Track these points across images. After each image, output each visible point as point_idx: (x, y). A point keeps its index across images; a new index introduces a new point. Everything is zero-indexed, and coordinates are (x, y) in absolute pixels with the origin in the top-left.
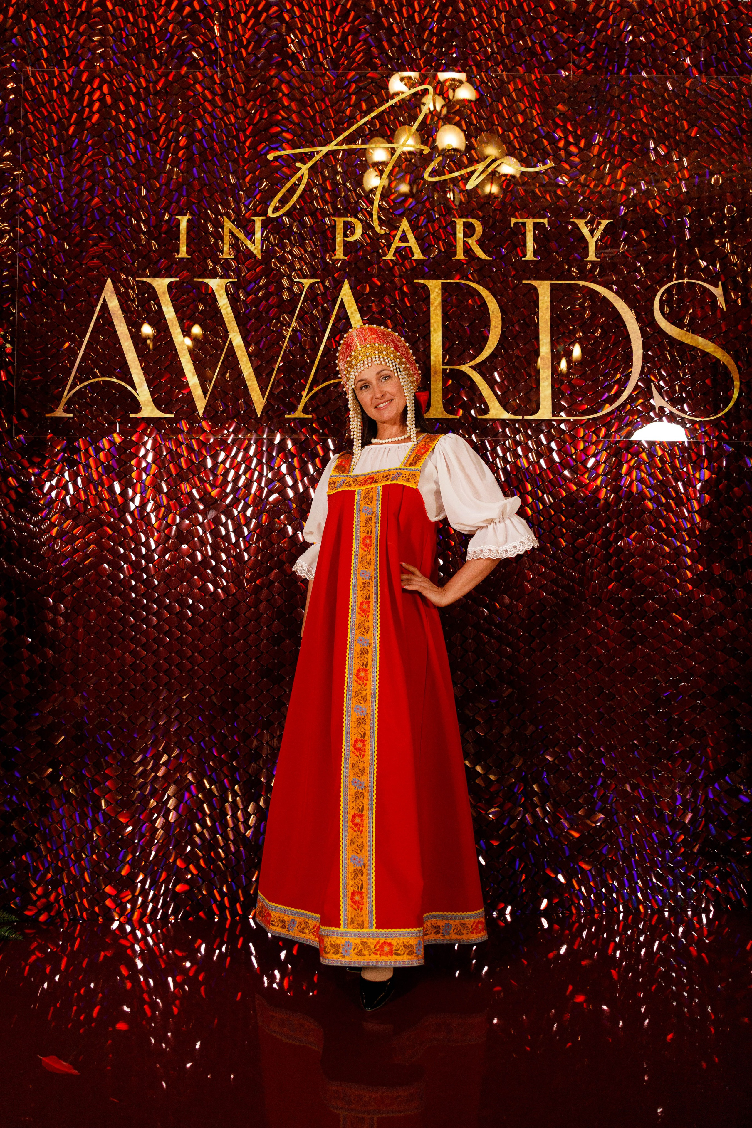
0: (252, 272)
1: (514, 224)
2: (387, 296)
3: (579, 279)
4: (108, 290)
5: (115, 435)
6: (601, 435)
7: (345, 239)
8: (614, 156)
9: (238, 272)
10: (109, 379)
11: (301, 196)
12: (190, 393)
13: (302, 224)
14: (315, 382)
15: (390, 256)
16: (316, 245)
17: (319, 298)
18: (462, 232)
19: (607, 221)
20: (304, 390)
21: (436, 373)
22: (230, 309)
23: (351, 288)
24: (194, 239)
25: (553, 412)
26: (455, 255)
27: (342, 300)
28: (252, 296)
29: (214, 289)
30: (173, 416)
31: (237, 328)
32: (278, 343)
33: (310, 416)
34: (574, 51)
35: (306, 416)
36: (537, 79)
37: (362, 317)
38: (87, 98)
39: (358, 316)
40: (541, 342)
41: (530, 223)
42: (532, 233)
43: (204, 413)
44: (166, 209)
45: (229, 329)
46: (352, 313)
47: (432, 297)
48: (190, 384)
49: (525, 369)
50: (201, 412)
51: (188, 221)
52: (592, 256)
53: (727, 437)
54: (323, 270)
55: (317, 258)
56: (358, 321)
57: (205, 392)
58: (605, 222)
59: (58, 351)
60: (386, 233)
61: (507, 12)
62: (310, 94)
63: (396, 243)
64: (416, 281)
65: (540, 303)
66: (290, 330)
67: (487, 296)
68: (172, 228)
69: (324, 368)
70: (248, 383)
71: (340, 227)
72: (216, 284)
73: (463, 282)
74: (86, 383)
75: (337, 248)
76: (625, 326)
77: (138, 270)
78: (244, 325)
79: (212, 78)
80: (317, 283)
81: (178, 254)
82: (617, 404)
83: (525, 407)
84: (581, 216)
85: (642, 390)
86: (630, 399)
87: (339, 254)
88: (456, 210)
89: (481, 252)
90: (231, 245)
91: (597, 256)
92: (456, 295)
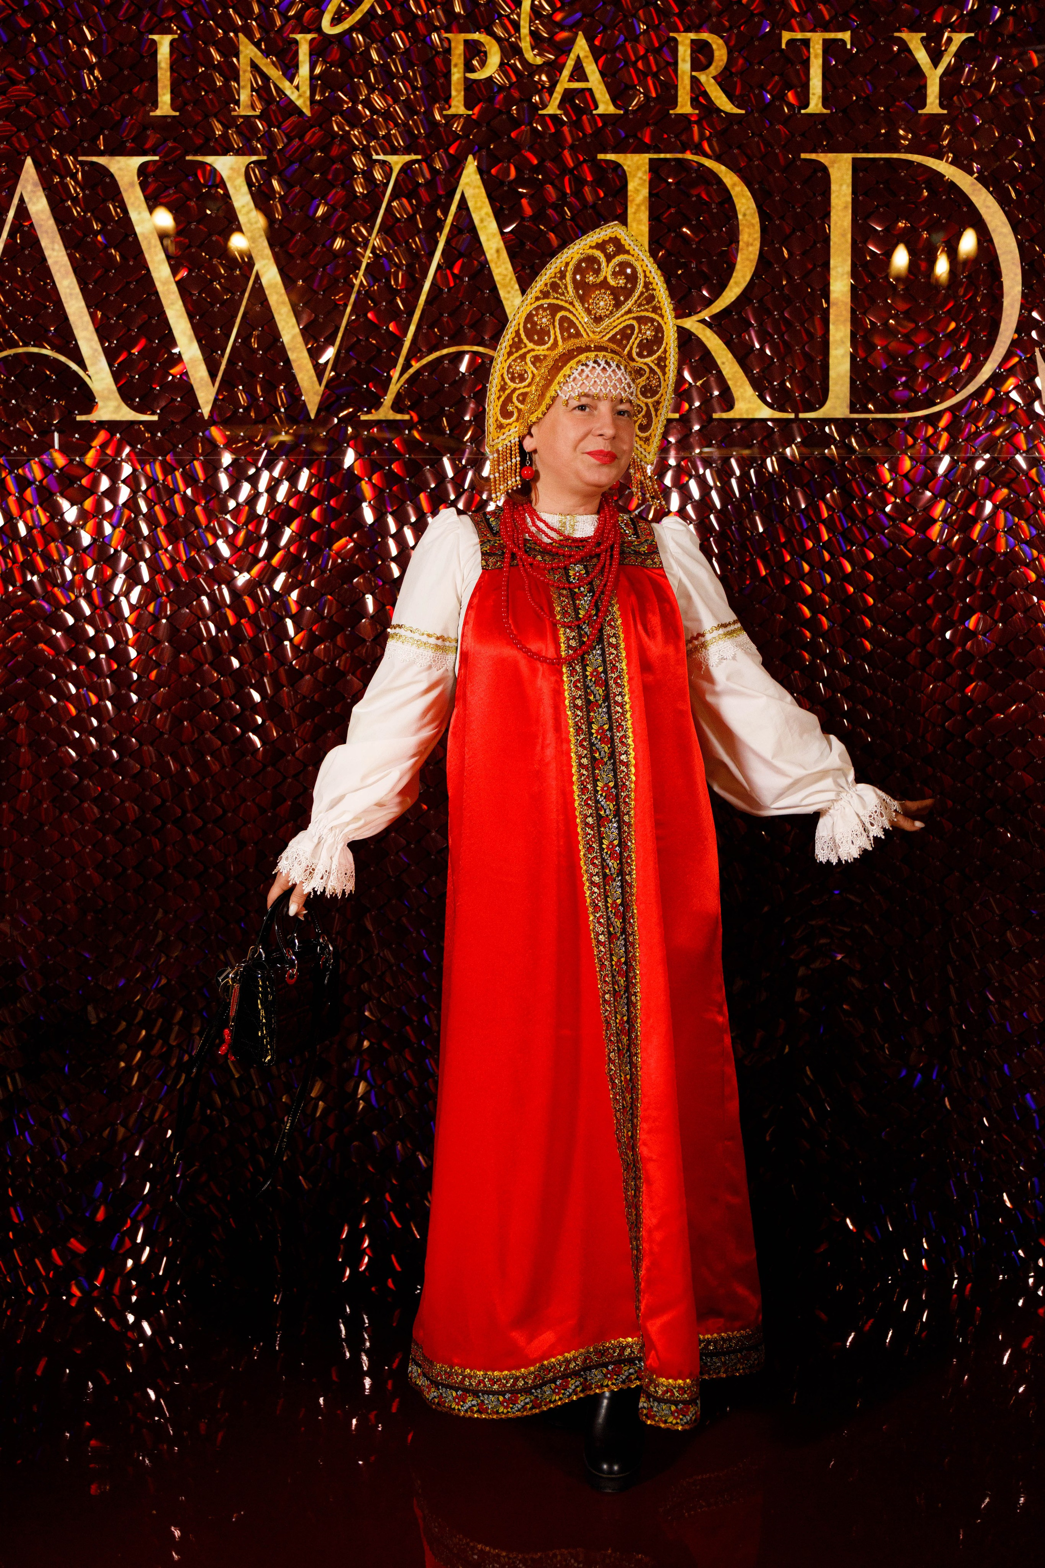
0: (296, 142)
1: (788, 43)
2: (549, 187)
3: (908, 150)
4: (27, 180)
5: (52, 454)
6: (941, 447)
7: (469, 75)
9: (269, 140)
10: (35, 350)
12: (186, 374)
13: (389, 49)
14: (415, 353)
15: (552, 108)
16: (415, 88)
17: (422, 189)
18: (688, 59)
19: (964, 36)
20: (395, 367)
22: (254, 214)
23: (480, 170)
24: (185, 80)
25: (853, 404)
26: (674, 104)
27: (463, 195)
28: (297, 189)
29: (225, 174)
30: (155, 418)
31: (268, 252)
32: (346, 277)
33: (407, 417)
35: (399, 417)
37: (501, 227)
39: (493, 226)
40: (833, 273)
41: (817, 40)
42: (820, 61)
43: (212, 412)
44: (130, 20)
46: (482, 221)
47: (631, 187)
48: (185, 357)
49: (802, 325)
50: (206, 410)
51: (172, 43)
52: (933, 105)
54: (428, 136)
55: (417, 113)
56: (494, 235)
57: (213, 375)
58: (959, 38)
60: (547, 63)
63: (564, 83)
64: (601, 156)
65: (833, 196)
66: (368, 253)
67: (734, 185)
68: (142, 57)
69: (431, 327)
70: (292, 356)
71: (458, 50)
72: (229, 167)
73: (689, 156)
75: (454, 93)
77: (81, 141)
78: (281, 246)
80: (416, 161)
81: (156, 108)
82: (971, 388)
83: (802, 395)
84: (913, 29)
85: (1021, 361)
86: (996, 380)
87: (458, 106)
88: (679, 15)
89: (724, 98)
90: (253, 89)
91: (941, 105)
92: (677, 183)
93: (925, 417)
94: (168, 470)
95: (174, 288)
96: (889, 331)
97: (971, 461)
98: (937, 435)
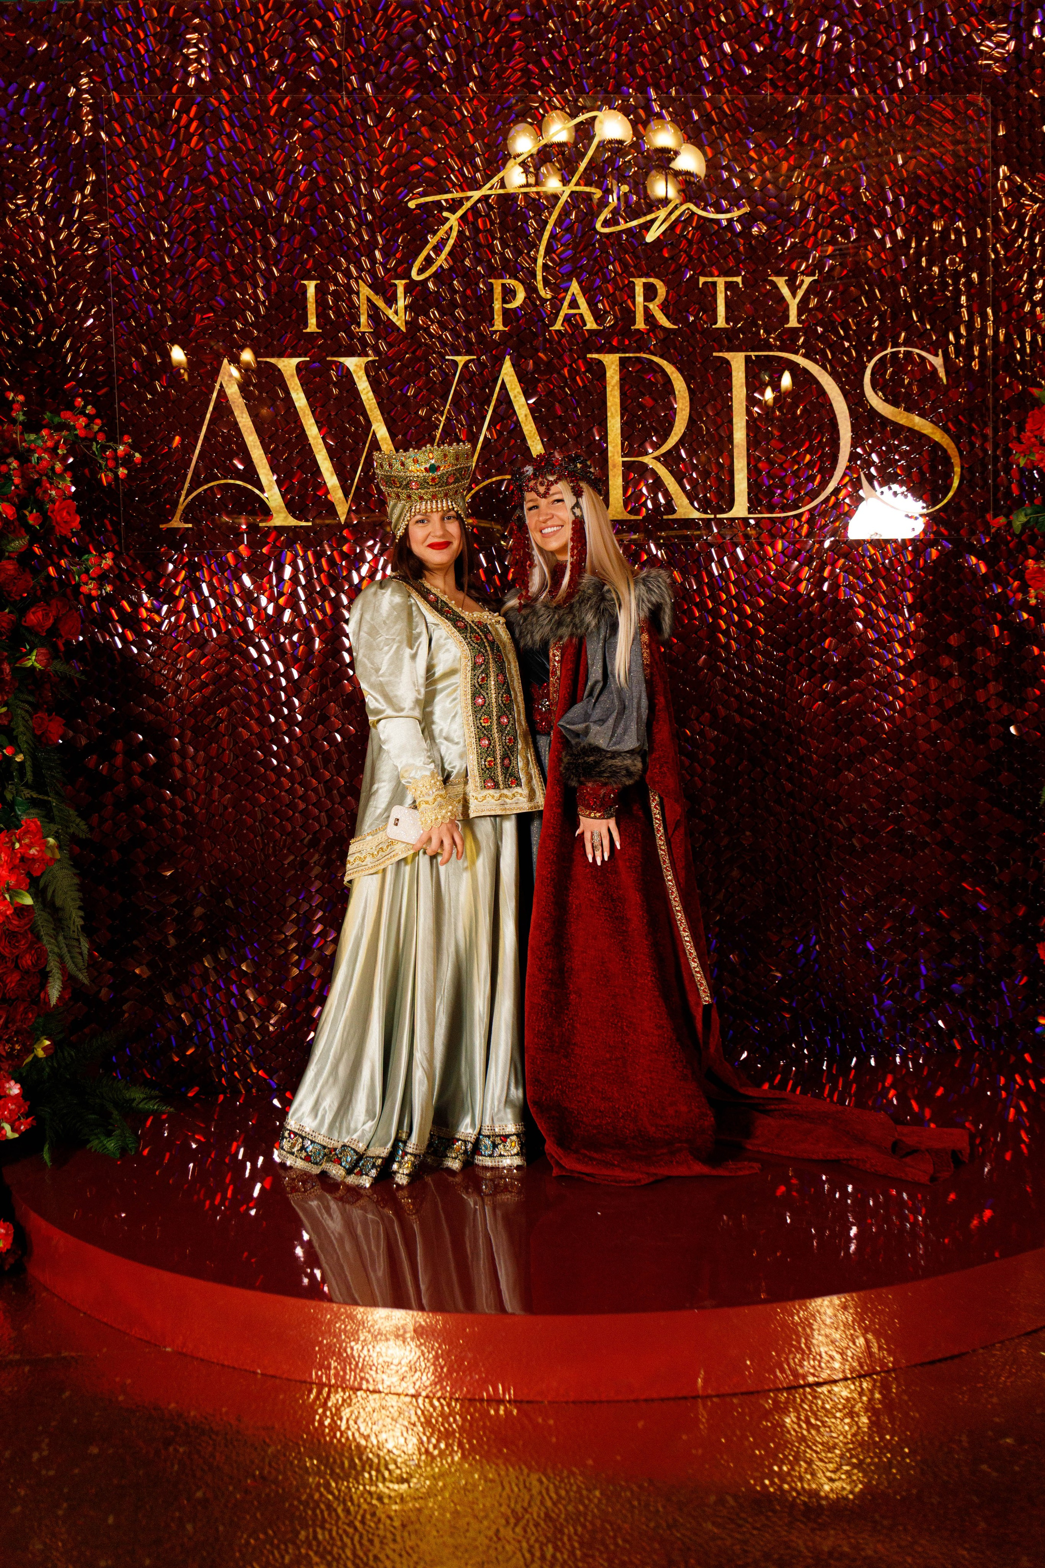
0: (395, 348)
1: (702, 284)
2: (554, 374)
3: (778, 349)
4: (225, 373)
5: (242, 548)
7: (505, 306)
8: (818, 196)
9: (376, 347)
10: (232, 481)
11: (450, 254)
13: (452, 289)
15: (558, 326)
16: (469, 314)
17: (476, 377)
18: (641, 294)
19: (811, 279)
21: (614, 466)
22: (371, 394)
23: (514, 365)
24: (324, 309)
25: (749, 508)
26: (634, 324)
27: (503, 381)
28: (397, 378)
29: (352, 369)
30: (310, 524)
31: (380, 417)
32: (430, 435)
34: (771, 64)
36: (727, 101)
37: (527, 398)
38: (183, 130)
39: (523, 399)
40: (735, 427)
41: (721, 282)
42: (723, 295)
43: (346, 520)
45: (371, 419)
46: (515, 397)
47: (608, 375)
48: (329, 485)
49: (716, 459)
50: (343, 519)
51: (316, 286)
52: (793, 322)
53: (946, 533)
54: (479, 342)
56: (523, 405)
57: (346, 495)
58: (808, 280)
59: (170, 448)
60: (553, 297)
61: (691, 15)
62: (456, 125)
63: (565, 310)
65: (733, 379)
66: (443, 417)
67: (672, 373)
68: (297, 295)
69: (484, 464)
71: (497, 291)
72: (354, 364)
73: (644, 355)
74: (206, 487)
75: (495, 317)
76: (831, 405)
77: (259, 348)
78: (389, 413)
79: (336, 104)
80: (473, 360)
81: (306, 327)
82: (822, 497)
83: (717, 503)
84: (779, 273)
85: (851, 480)
86: (837, 491)
87: (498, 325)
88: (635, 267)
89: (665, 319)
90: (369, 316)
91: (799, 322)
92: (637, 372)
93: (795, 516)
94: (318, 556)
95: (321, 441)
96: (771, 462)
97: (821, 543)
98: (801, 526)
